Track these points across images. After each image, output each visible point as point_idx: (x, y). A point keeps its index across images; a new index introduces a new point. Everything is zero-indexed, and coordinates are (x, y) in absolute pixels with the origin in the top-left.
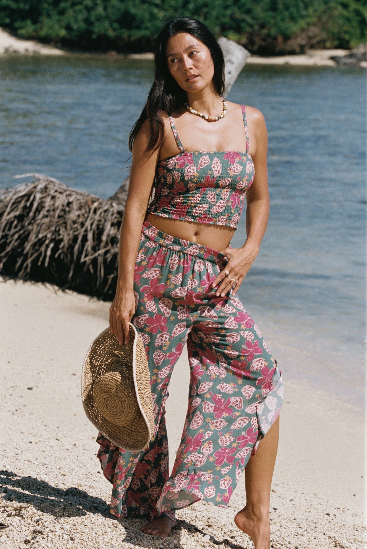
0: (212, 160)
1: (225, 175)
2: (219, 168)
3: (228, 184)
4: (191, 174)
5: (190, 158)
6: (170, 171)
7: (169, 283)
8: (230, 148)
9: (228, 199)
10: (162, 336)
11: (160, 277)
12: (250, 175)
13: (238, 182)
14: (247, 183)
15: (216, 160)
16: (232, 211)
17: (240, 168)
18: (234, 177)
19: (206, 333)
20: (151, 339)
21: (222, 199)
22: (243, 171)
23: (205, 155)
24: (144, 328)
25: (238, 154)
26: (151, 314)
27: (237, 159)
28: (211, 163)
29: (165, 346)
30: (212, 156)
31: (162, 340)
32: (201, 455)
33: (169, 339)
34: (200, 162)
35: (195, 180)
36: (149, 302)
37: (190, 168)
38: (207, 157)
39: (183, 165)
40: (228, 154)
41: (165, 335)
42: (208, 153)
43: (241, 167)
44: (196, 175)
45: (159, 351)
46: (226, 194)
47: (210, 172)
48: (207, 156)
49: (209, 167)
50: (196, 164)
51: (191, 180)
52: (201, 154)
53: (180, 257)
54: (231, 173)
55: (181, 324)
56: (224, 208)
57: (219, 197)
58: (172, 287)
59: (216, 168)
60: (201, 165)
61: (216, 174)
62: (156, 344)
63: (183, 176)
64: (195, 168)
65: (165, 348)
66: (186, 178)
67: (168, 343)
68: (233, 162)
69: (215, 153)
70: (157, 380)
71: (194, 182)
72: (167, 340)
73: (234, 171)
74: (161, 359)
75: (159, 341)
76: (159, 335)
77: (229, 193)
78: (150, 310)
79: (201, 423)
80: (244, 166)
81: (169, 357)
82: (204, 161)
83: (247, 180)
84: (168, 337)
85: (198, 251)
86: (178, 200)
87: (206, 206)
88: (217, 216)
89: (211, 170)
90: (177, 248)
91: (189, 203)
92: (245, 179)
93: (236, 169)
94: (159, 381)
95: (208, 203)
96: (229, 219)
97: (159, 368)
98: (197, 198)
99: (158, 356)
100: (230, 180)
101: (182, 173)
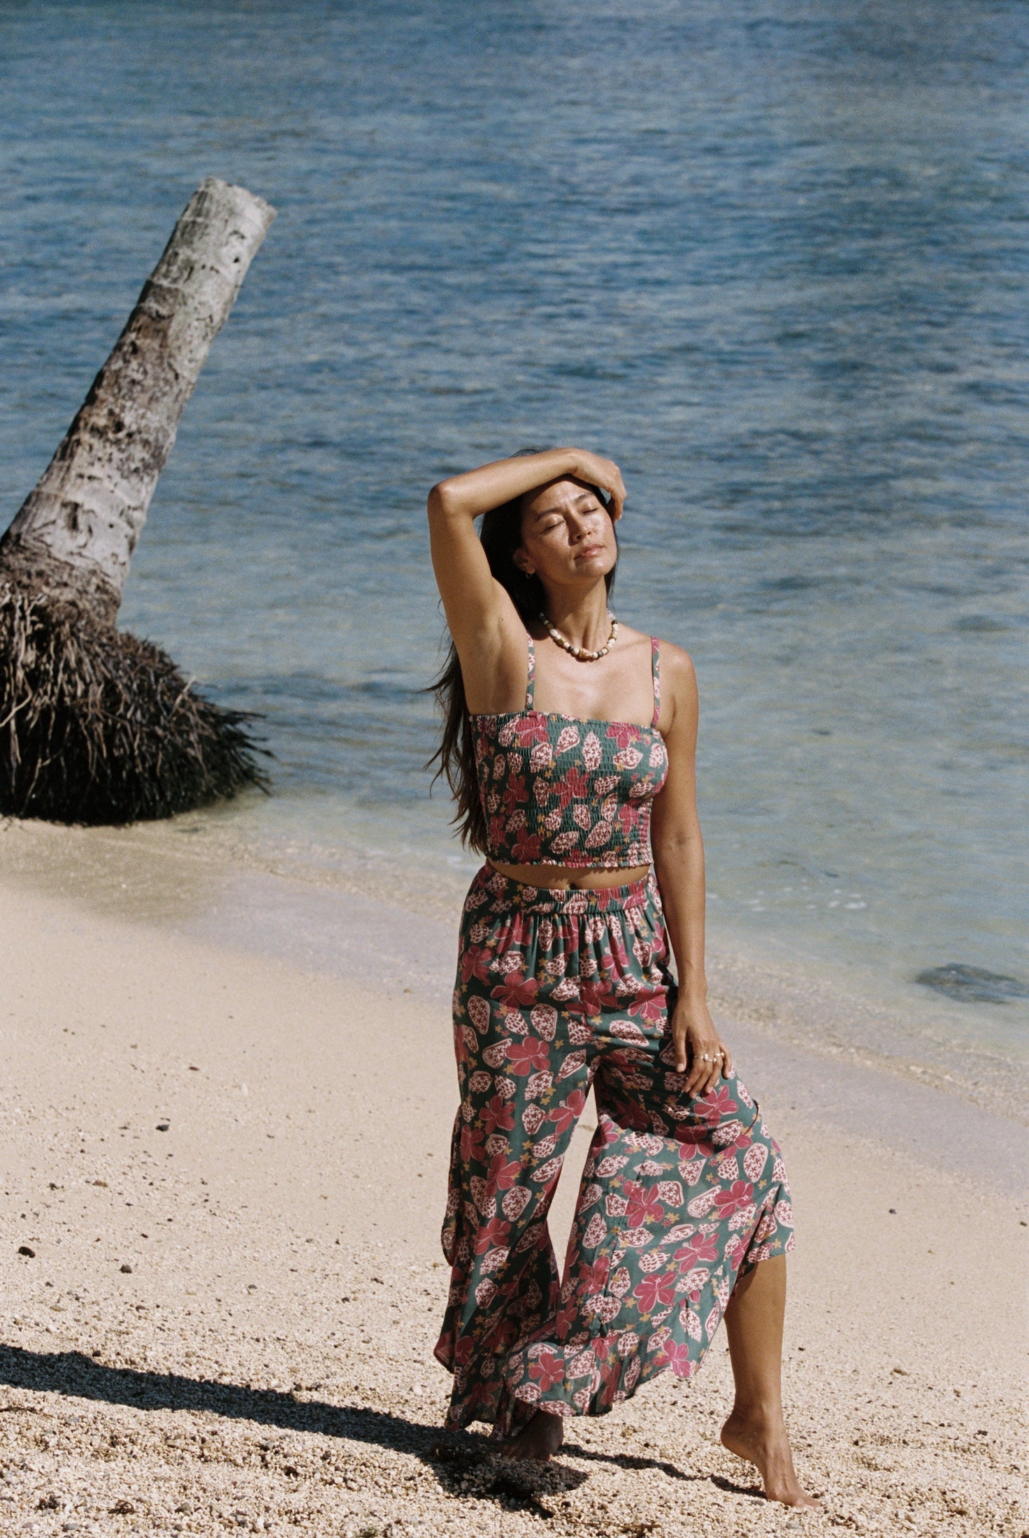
0: (583, 736)
1: (606, 769)
2: (596, 755)
3: (612, 787)
4: (542, 762)
5: (541, 728)
6: (504, 751)
7: (543, 975)
8: (621, 716)
9: (615, 818)
10: (539, 1078)
11: (524, 968)
12: (658, 771)
13: (632, 784)
14: (651, 786)
15: (591, 738)
16: (627, 840)
17: (638, 756)
18: (624, 774)
19: (625, 1069)
20: (517, 1087)
21: (603, 818)
22: (644, 764)
23: (570, 724)
24: (504, 1066)
25: (634, 729)
26: (517, 1038)
27: (632, 739)
28: (582, 744)
29: (545, 1096)
30: (583, 729)
31: (539, 1086)
32: (610, 1299)
33: (553, 1083)
34: (560, 739)
35: (548, 775)
36: (510, 1015)
37: (541, 750)
38: (573, 730)
39: (529, 742)
40: (615, 728)
41: (545, 1077)
42: (577, 722)
43: (641, 756)
44: (552, 765)
45: (532, 1106)
46: (609, 810)
47: (578, 762)
48: (575, 728)
49: (577, 752)
50: (553, 742)
51: (541, 773)
52: (562, 722)
53: (554, 923)
54: (620, 766)
55: (576, 1054)
56: (608, 837)
57: (596, 816)
58: (551, 981)
59: (590, 755)
60: (562, 746)
61: (590, 766)
62: (527, 1096)
63: (526, 765)
64: (550, 751)
65: (545, 1101)
66: (532, 769)
67: (551, 1092)
68: (624, 744)
69: (589, 723)
70: (530, 1161)
71: (545, 779)
72: (550, 1084)
73: (626, 763)
74: (538, 1122)
75: (533, 1088)
76: (533, 1077)
77: (615, 806)
78: (514, 1030)
79: (603, 1237)
80: (646, 752)
81: (554, 1116)
82: (569, 737)
83: (652, 782)
84: (551, 1078)
85: (586, 903)
86: (518, 821)
87: (574, 835)
88: (598, 852)
89: (581, 757)
90: (546, 907)
91: (541, 830)
92: (648, 778)
93: (630, 758)
94: (535, 1163)
95: (577, 828)
96: (622, 855)
97: (535, 1139)
98: (554, 819)
99: (529, 1116)
100: (617, 778)
101: (526, 755)
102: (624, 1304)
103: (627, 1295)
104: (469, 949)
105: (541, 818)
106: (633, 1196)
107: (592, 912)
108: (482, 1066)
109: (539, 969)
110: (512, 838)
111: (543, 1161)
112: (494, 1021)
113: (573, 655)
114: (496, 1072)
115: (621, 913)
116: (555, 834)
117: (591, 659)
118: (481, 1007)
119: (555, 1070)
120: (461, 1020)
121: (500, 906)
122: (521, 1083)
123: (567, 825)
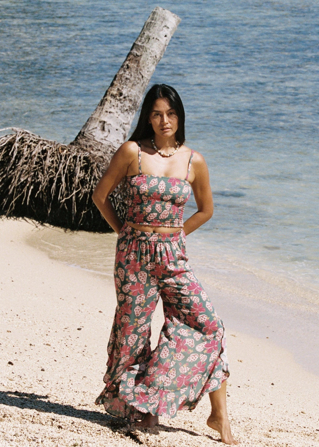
0: (159, 182)
1: (167, 193)
2: (164, 188)
3: (169, 199)
4: (144, 190)
5: (144, 179)
6: (133, 186)
7: (143, 261)
9: (170, 209)
10: (140, 297)
11: (136, 258)
12: (185, 194)
13: (176, 198)
14: (183, 199)
15: (162, 182)
16: (174, 217)
17: (178, 189)
18: (174, 195)
20: (133, 300)
21: (166, 209)
22: (181, 192)
23: (155, 178)
24: (129, 292)
25: (178, 180)
26: (133, 283)
27: (177, 183)
28: (158, 184)
29: (142, 303)
30: (159, 179)
31: (140, 299)
32: (168, 378)
33: (145, 299)
34: (151, 182)
35: (146, 194)
36: (131, 275)
37: (143, 186)
38: (156, 180)
39: (140, 184)
40: (171, 180)
41: (142, 296)
42: (158, 177)
43: (180, 189)
44: (147, 191)
45: (138, 306)
46: (168, 205)
47: (157, 190)
48: (157, 179)
49: (157, 187)
50: (148, 184)
51: (144, 194)
52: (152, 177)
53: (146, 244)
54: (172, 192)
55: (153, 288)
56: (168, 216)
57: (164, 208)
58: (145, 263)
59: (161, 188)
60: (151, 185)
61: (161, 192)
62: (136, 303)
63: (139, 191)
64: (147, 187)
65: (142, 305)
66: (141, 193)
67: (144, 302)
68: (174, 184)
69: (162, 178)
70: (137, 325)
71: (146, 196)
72: (144, 299)
73: (174, 191)
74: (140, 312)
75: (138, 300)
76: (138, 296)
77: (170, 205)
78: (132, 280)
79: (168, 355)
80: (182, 188)
81: (145, 310)
82: (154, 182)
83: (183, 198)
84: (144, 297)
85: (157, 238)
86: (137, 209)
87: (155, 214)
88: (164, 221)
89: (158, 189)
90: (144, 238)
91: (144, 213)
92: (182, 197)
93: (175, 190)
94: (139, 326)
95: (156, 212)
96: (172, 222)
97: (139, 318)
98: (149, 209)
99: (137, 310)
100: (171, 196)
101: (138, 189)
102: (172, 382)
103: (174, 379)
104: (119, 252)
105: (144, 208)
106: (178, 341)
107: (160, 241)
108: (122, 292)
109: (141, 259)
110: (135, 215)
111: (141, 325)
112: (126, 277)
113: (161, 155)
114: (126, 294)
115: (169, 242)
116: (149, 214)
117: (167, 157)
118: (121, 271)
119: (146, 295)
120: (116, 276)
121: (129, 237)
122: (134, 298)
123: (153, 211)
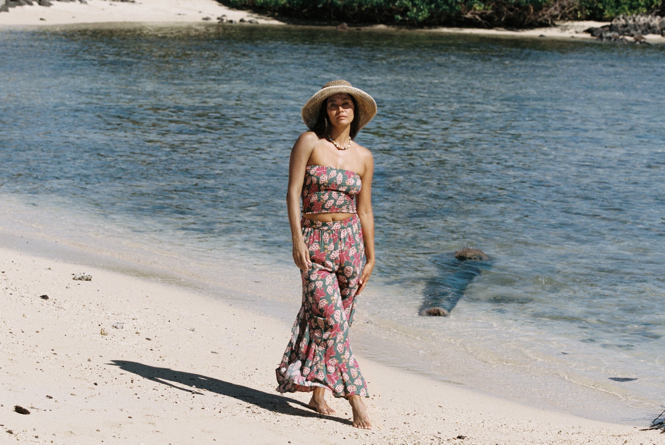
0: (337, 174)
1: (343, 184)
2: (341, 179)
3: (344, 190)
4: (323, 181)
5: (324, 170)
6: (312, 176)
12: (359, 187)
13: (350, 190)
15: (340, 174)
16: (348, 204)
17: (353, 181)
18: (349, 187)
22: (355, 184)
25: (352, 173)
27: (352, 176)
28: (337, 176)
30: (338, 171)
34: (330, 174)
35: (325, 185)
37: (323, 177)
38: (335, 171)
39: (319, 174)
40: (347, 172)
42: (336, 169)
44: (326, 182)
47: (335, 181)
49: (335, 178)
50: (328, 175)
51: (323, 184)
52: (332, 169)
53: (329, 233)
54: (347, 184)
56: (343, 201)
59: (339, 179)
60: (330, 176)
61: (338, 183)
63: (318, 181)
64: (326, 178)
66: (320, 183)
68: (350, 177)
69: (340, 170)
73: (349, 183)
80: (356, 180)
82: (333, 173)
83: (357, 190)
85: (340, 225)
86: (315, 198)
87: (332, 201)
88: (340, 207)
89: (336, 180)
90: (326, 228)
91: (322, 201)
92: (355, 189)
93: (351, 182)
95: (333, 199)
96: (348, 208)
98: (326, 197)
100: (346, 187)
101: (319, 178)
105: (322, 197)
110: (312, 204)
116: (326, 201)
117: (342, 149)
123: (330, 198)
